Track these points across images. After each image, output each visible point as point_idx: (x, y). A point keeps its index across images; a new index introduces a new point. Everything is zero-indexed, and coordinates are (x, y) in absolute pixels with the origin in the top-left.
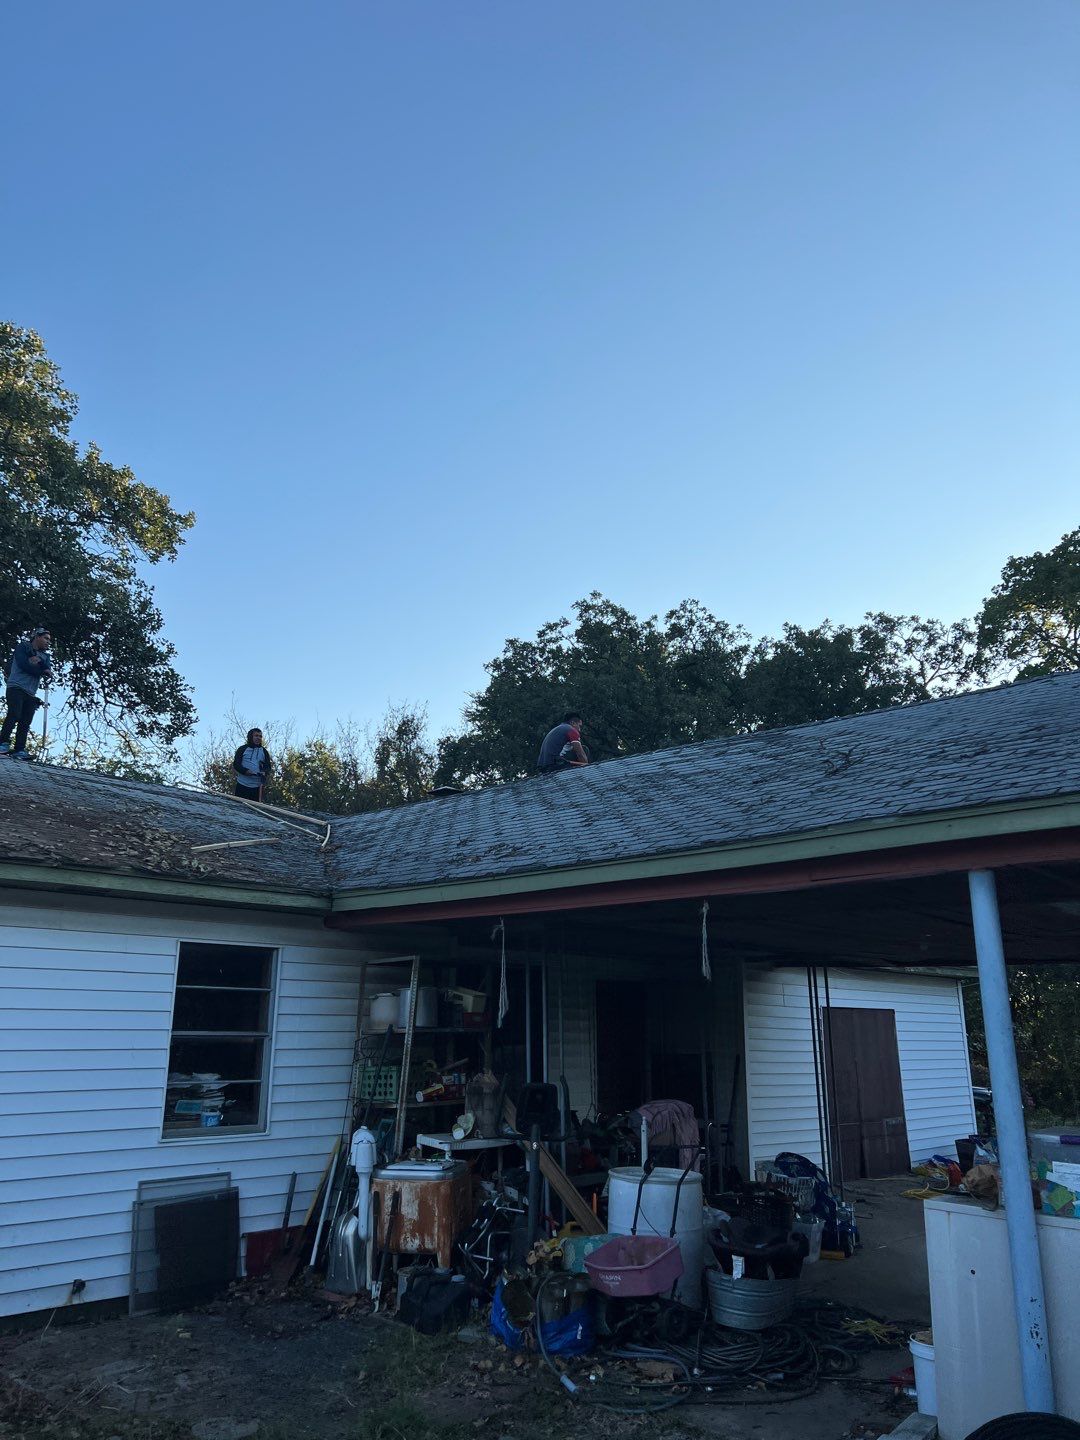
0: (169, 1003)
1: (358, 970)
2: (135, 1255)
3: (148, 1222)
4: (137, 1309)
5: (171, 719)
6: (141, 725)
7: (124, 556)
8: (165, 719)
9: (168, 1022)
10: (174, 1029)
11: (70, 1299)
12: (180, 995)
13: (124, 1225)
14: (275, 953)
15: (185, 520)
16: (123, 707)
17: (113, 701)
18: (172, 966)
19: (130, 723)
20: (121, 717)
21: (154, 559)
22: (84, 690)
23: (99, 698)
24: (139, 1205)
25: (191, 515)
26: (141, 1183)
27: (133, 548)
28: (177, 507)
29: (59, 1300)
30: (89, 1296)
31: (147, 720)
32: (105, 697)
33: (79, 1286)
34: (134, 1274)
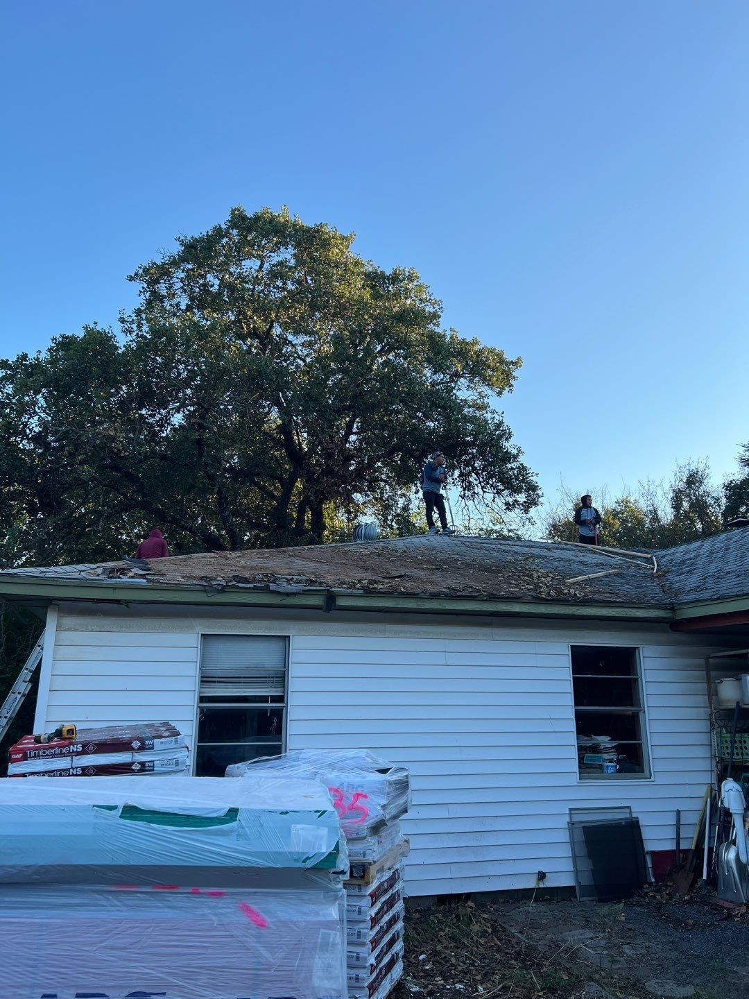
0: (569, 687)
1: (702, 661)
2: (575, 858)
3: (579, 836)
4: (582, 896)
5: (526, 497)
6: (507, 504)
7: (481, 396)
8: (521, 498)
9: (570, 700)
10: (576, 704)
11: (538, 884)
12: (576, 682)
13: (564, 837)
14: (637, 651)
15: (515, 364)
16: (494, 493)
17: (487, 490)
18: (567, 662)
19: (500, 502)
20: (493, 501)
21: (499, 394)
22: (468, 487)
23: (478, 490)
24: (572, 824)
25: (519, 359)
26: (571, 810)
27: (485, 389)
28: (509, 357)
29: (531, 883)
30: (550, 883)
31: (510, 500)
32: (482, 489)
33: (542, 876)
34: (577, 872)
